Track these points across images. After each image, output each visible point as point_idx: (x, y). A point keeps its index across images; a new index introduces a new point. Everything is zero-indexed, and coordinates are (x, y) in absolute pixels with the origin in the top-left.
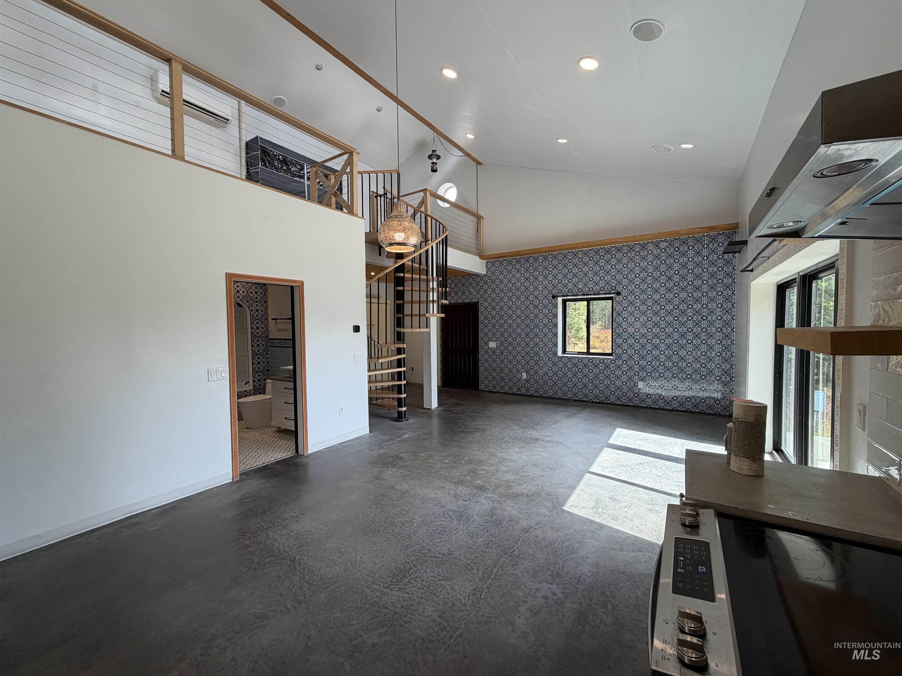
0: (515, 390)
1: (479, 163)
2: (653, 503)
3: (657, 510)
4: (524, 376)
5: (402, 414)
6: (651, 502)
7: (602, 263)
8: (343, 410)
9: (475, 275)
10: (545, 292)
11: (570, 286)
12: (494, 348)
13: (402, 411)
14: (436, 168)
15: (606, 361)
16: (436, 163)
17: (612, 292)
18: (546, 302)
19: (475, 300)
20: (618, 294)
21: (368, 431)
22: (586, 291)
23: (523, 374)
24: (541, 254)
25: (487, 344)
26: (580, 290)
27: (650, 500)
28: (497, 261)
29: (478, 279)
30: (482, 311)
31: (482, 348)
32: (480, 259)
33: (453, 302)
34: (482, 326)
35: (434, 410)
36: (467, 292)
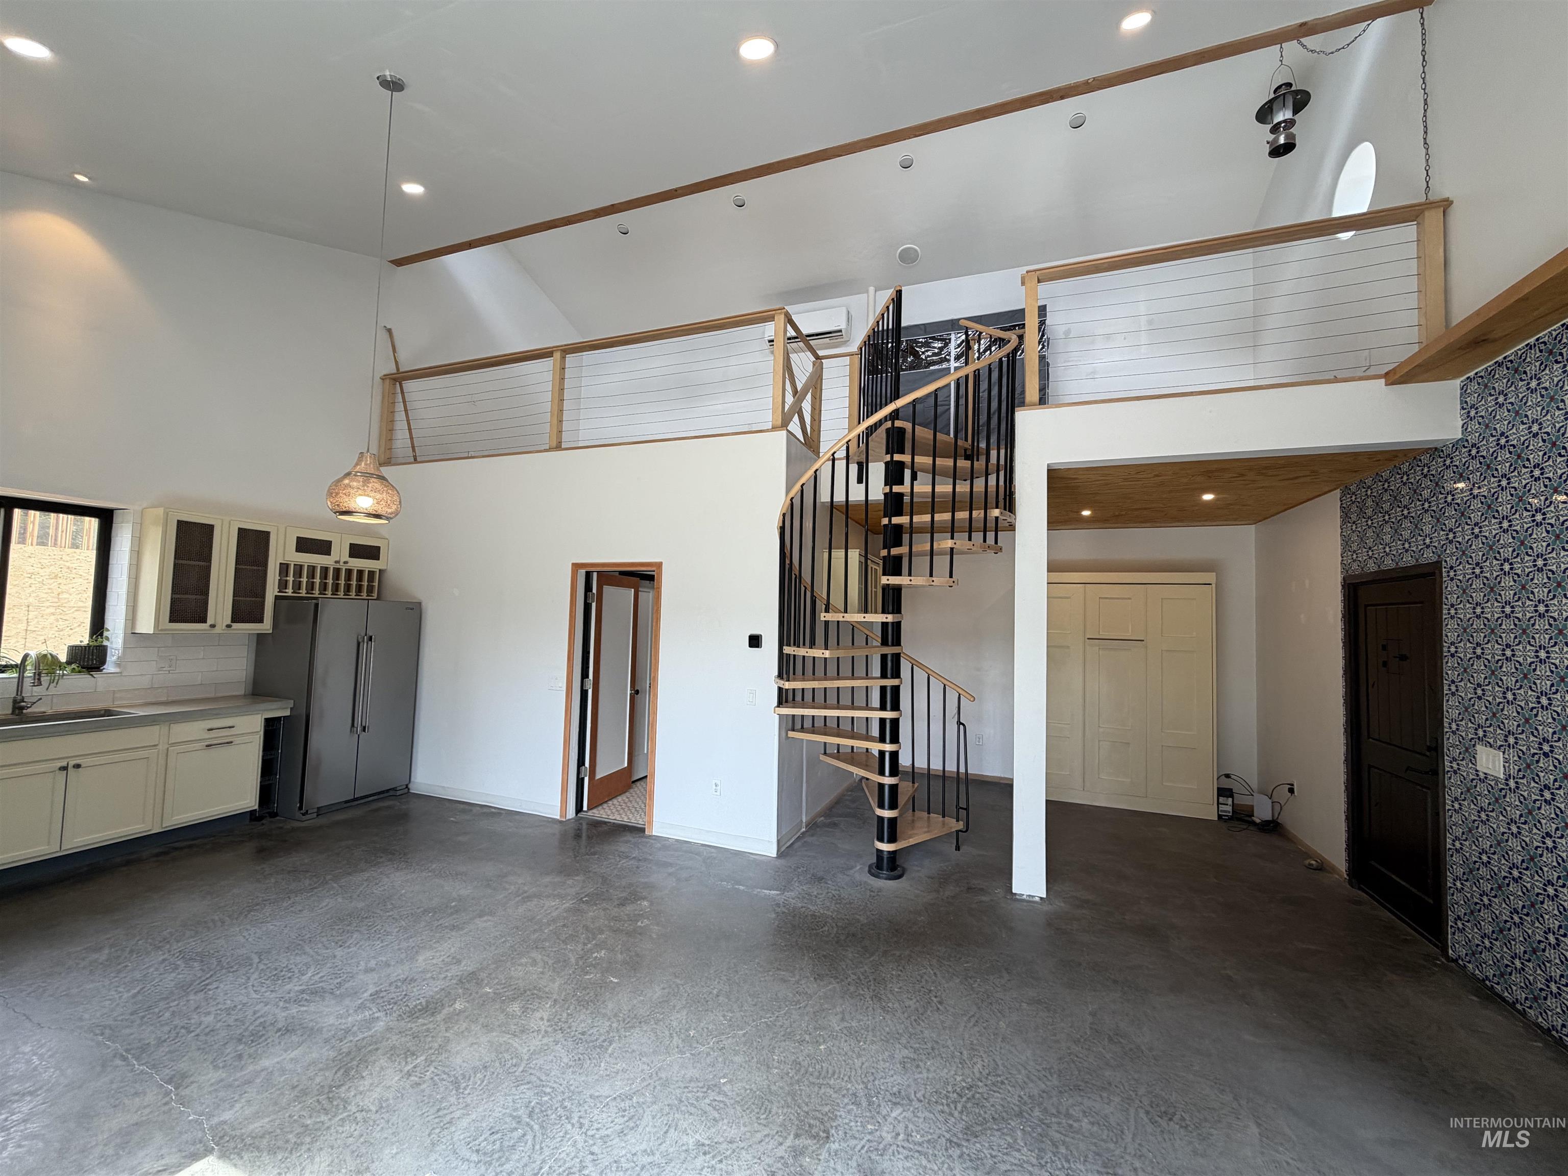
8: (718, 788)
9: (1427, 450)
12: (1497, 777)
13: (882, 851)
14: (1291, 136)
16: (1290, 123)
19: (1429, 556)
25: (1470, 753)
28: (1500, 365)
29: (1436, 466)
30: (1454, 601)
31: (1455, 766)
32: (1393, 384)
33: (1372, 567)
34: (1453, 669)
35: (1024, 900)
36: (1406, 524)
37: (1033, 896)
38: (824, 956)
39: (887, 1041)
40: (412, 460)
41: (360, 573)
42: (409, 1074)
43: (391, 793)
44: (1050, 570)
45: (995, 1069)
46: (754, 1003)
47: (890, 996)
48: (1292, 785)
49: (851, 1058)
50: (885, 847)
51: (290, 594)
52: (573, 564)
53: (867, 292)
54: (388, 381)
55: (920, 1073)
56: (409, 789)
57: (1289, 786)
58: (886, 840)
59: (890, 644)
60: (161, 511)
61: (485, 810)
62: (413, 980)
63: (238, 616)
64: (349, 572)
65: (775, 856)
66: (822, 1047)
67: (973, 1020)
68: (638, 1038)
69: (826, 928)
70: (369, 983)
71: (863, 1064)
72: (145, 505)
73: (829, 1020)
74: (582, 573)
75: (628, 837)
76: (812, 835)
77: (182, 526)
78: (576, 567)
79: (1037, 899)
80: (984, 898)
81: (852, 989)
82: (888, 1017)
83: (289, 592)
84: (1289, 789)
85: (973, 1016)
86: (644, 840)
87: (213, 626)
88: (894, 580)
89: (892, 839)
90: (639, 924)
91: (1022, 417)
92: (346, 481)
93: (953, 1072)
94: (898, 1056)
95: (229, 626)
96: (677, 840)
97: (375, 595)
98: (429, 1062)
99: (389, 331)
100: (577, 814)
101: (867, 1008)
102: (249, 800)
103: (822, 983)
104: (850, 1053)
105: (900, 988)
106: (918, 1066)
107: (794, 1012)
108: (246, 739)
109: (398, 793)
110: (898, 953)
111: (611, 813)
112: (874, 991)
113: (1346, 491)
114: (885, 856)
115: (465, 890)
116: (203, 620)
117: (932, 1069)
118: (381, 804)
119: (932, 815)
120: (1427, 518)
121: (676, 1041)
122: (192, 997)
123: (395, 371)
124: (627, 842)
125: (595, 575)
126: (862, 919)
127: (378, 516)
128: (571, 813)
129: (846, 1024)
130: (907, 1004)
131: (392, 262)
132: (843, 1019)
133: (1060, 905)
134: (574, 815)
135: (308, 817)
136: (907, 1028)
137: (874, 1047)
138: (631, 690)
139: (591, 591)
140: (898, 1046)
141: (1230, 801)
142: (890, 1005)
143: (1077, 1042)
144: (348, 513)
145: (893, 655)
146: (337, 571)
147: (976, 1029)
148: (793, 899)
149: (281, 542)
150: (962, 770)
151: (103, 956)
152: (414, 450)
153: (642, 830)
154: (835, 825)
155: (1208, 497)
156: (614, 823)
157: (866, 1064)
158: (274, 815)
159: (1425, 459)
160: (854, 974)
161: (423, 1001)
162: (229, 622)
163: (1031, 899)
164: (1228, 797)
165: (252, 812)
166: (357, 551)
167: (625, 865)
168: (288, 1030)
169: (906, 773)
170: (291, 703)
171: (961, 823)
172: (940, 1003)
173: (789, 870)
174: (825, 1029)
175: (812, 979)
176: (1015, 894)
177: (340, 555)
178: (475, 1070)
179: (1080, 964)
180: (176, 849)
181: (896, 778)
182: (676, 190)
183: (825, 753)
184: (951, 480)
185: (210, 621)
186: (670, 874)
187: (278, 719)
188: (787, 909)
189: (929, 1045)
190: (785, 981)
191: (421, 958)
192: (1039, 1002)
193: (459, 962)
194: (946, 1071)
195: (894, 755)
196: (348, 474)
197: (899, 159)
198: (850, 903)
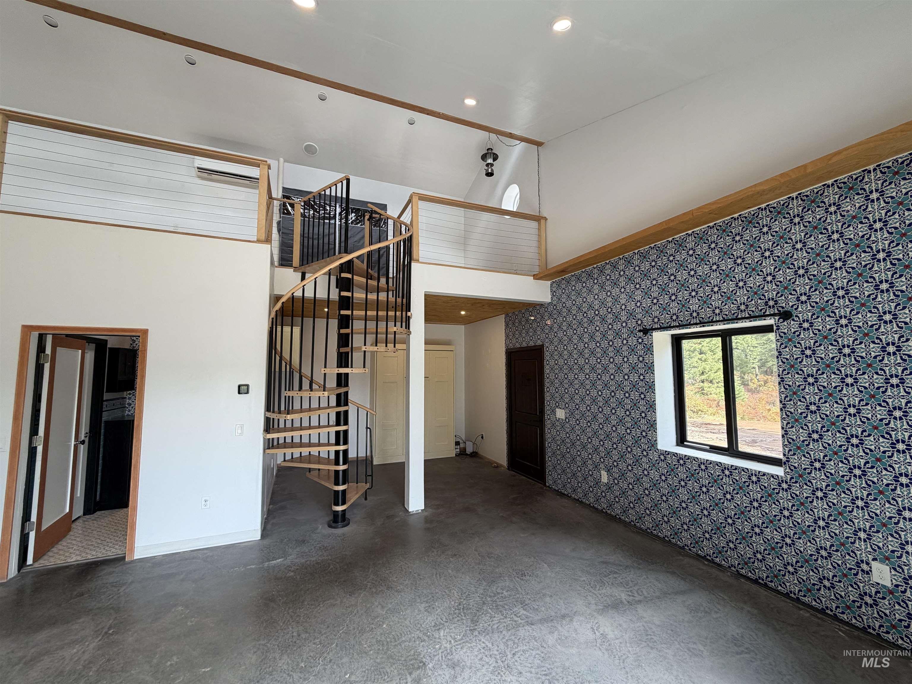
0: (592, 500)
1: (539, 144)
4: (605, 478)
5: (338, 515)
7: (739, 250)
8: (208, 503)
9: (538, 305)
10: (632, 324)
11: (674, 307)
12: (562, 419)
13: (338, 511)
14: (492, 170)
15: (764, 481)
16: (492, 165)
17: (768, 313)
18: (632, 341)
19: (539, 343)
20: (786, 315)
21: (257, 536)
22: (706, 315)
23: (602, 472)
24: (621, 257)
25: (554, 412)
26: (695, 314)
28: (563, 279)
29: (542, 310)
30: (548, 359)
31: (549, 417)
32: (536, 279)
33: (518, 345)
34: (548, 383)
35: (414, 514)
36: (531, 330)
37: (418, 510)
38: (344, 581)
39: (412, 605)
44: (426, 343)
45: (462, 591)
46: (326, 626)
47: (395, 584)
48: (483, 435)
49: (402, 622)
50: (340, 508)
52: (25, 326)
55: (437, 610)
58: (340, 504)
59: (342, 386)
65: (261, 538)
66: (384, 626)
67: (438, 576)
69: (332, 567)
71: (410, 622)
73: (376, 612)
74: (35, 334)
75: (108, 569)
76: (274, 518)
78: (28, 329)
79: (420, 511)
80: (397, 519)
81: (374, 590)
82: (402, 594)
84: (481, 437)
85: (436, 574)
86: (128, 566)
89: (344, 503)
90: (189, 624)
93: (449, 602)
94: (422, 609)
100: (19, 570)
101: (389, 595)
103: (356, 596)
104: (400, 621)
105: (396, 578)
106: (433, 608)
107: (353, 618)
110: (381, 562)
112: (385, 585)
113: (507, 315)
114: (340, 514)
117: (440, 605)
119: (358, 484)
120: (539, 329)
124: (111, 573)
125: (50, 337)
126: (347, 553)
128: (13, 571)
129: (386, 609)
130: (405, 583)
132: (383, 607)
134: (17, 572)
136: (414, 594)
137: (408, 611)
138: (75, 441)
139: (45, 351)
140: (418, 604)
141: (459, 447)
142: (398, 588)
143: (479, 564)
145: (344, 392)
147: (442, 578)
148: (296, 559)
153: (122, 559)
154: (283, 508)
155: (463, 313)
156: (78, 564)
157: (412, 621)
159: (538, 307)
160: (368, 582)
164: (458, 445)
167: (127, 591)
169: (352, 461)
171: (368, 484)
172: (419, 575)
173: (278, 544)
174: (378, 617)
175: (348, 596)
176: (409, 512)
179: (456, 533)
181: (347, 465)
184: (365, 292)
186: (183, 580)
188: (297, 566)
189: (430, 596)
190: (334, 605)
192: (455, 555)
194: (445, 603)
195: (346, 452)
198: (333, 548)
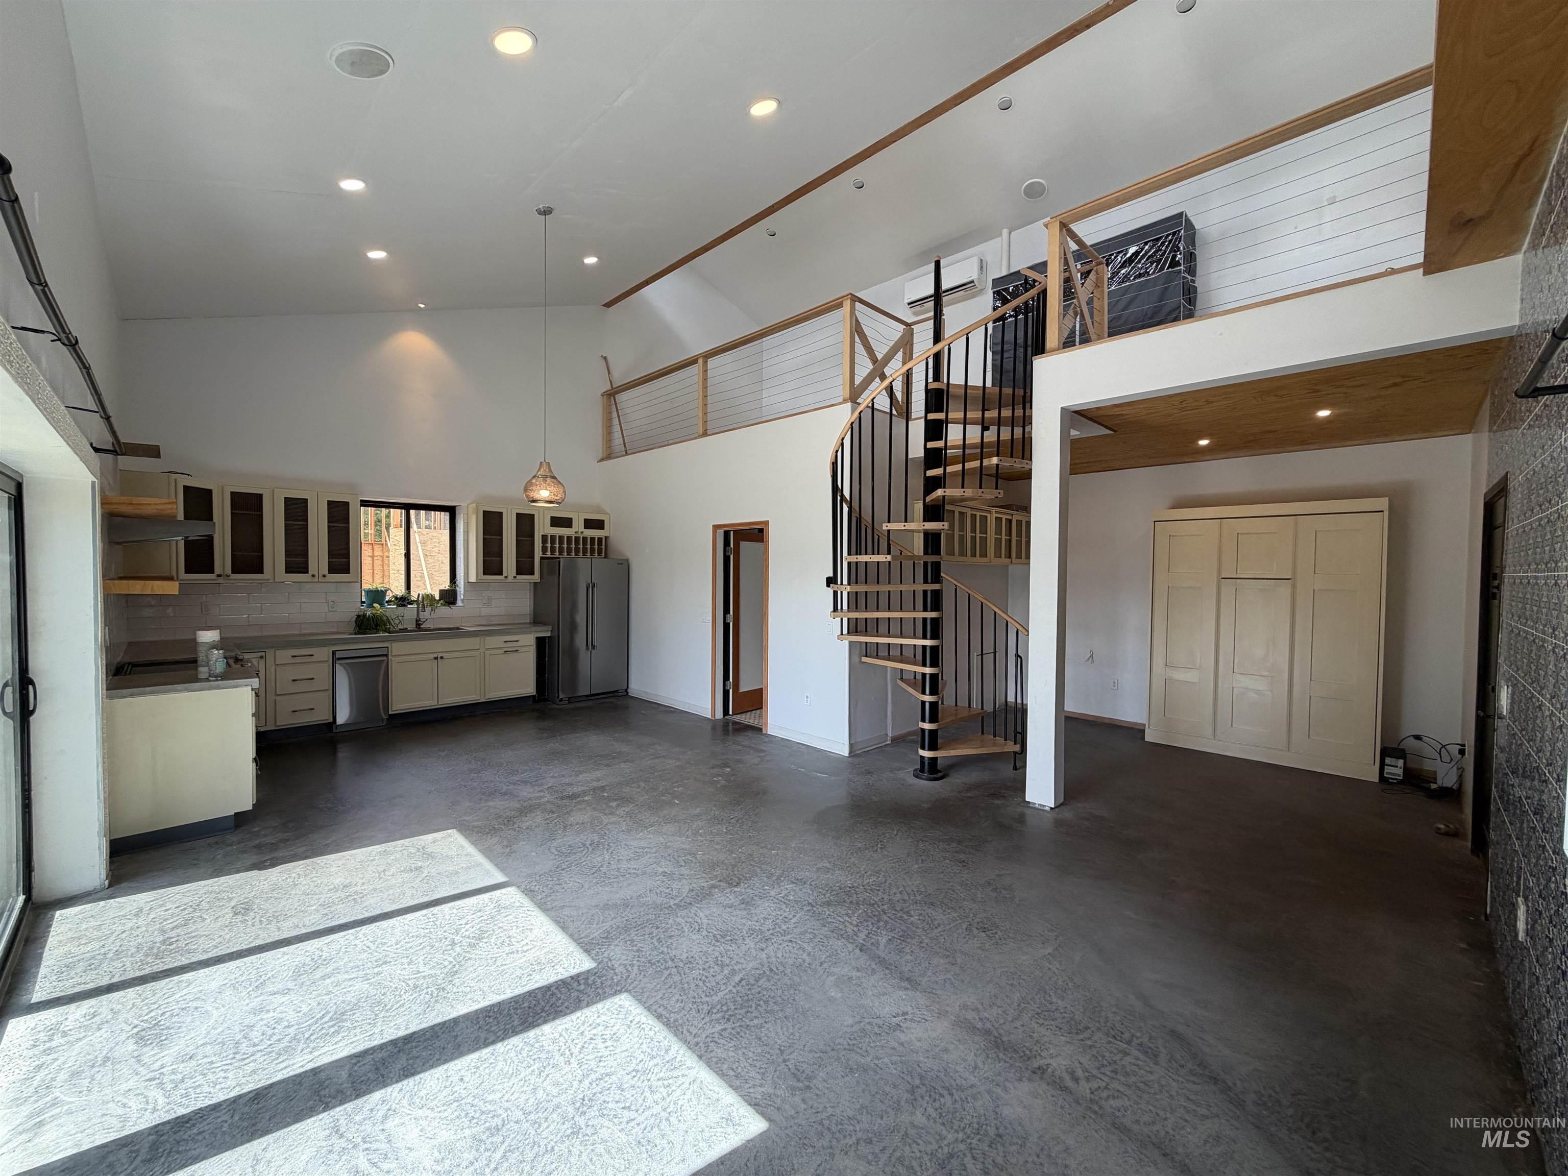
2: (350, 898)
3: (337, 891)
5: (924, 763)
6: (355, 897)
13: (924, 757)
27: (359, 900)
35: (1035, 808)
37: (1044, 806)
40: (624, 453)
41: (592, 539)
42: (547, 819)
43: (616, 694)
48: (1464, 745)
50: (926, 754)
51: (549, 556)
52: (713, 526)
53: (1001, 235)
54: (605, 397)
56: (627, 693)
57: (1459, 747)
58: (926, 748)
59: (929, 581)
60: (474, 505)
61: (668, 709)
62: (572, 784)
63: (519, 572)
64: (585, 539)
65: (847, 755)
68: (670, 828)
70: (551, 782)
72: (469, 502)
74: (721, 533)
75: (750, 734)
77: (486, 514)
78: (716, 527)
79: (1047, 808)
83: (549, 554)
84: (1460, 750)
86: (759, 736)
87: (506, 577)
88: (932, 526)
89: (933, 747)
90: (714, 779)
91: (1040, 365)
92: (534, 481)
95: (515, 577)
96: (782, 739)
97: (603, 554)
98: (558, 817)
99: (605, 358)
100: (724, 716)
102: (529, 688)
108: (524, 649)
109: (620, 694)
111: (747, 719)
114: (927, 762)
115: (625, 748)
116: (501, 574)
118: (607, 700)
119: (997, 738)
121: (689, 833)
122: (472, 775)
123: (610, 388)
124: (746, 736)
125: (732, 533)
127: (551, 502)
128: (719, 714)
131: (604, 305)
133: (1067, 814)
134: (722, 717)
135: (562, 703)
139: (730, 546)
141: (1401, 763)
144: (534, 501)
145: (932, 591)
146: (577, 539)
149: (541, 521)
150: (1019, 701)
151: (443, 754)
152: (625, 446)
153: (761, 730)
155: (1324, 413)
156: (745, 724)
158: (546, 700)
161: (571, 794)
162: (515, 575)
163: (1042, 808)
164: (1398, 758)
165: (534, 696)
166: (590, 524)
167: (733, 748)
168: (505, 794)
170: (550, 628)
171: (1018, 745)
173: (859, 768)
176: (1029, 802)
177: (578, 527)
178: (577, 824)
180: (492, 712)
182: (773, 206)
183: (902, 679)
185: (505, 574)
187: (544, 638)
191: (581, 776)
193: (599, 780)
196: (534, 477)
197: (997, 103)
